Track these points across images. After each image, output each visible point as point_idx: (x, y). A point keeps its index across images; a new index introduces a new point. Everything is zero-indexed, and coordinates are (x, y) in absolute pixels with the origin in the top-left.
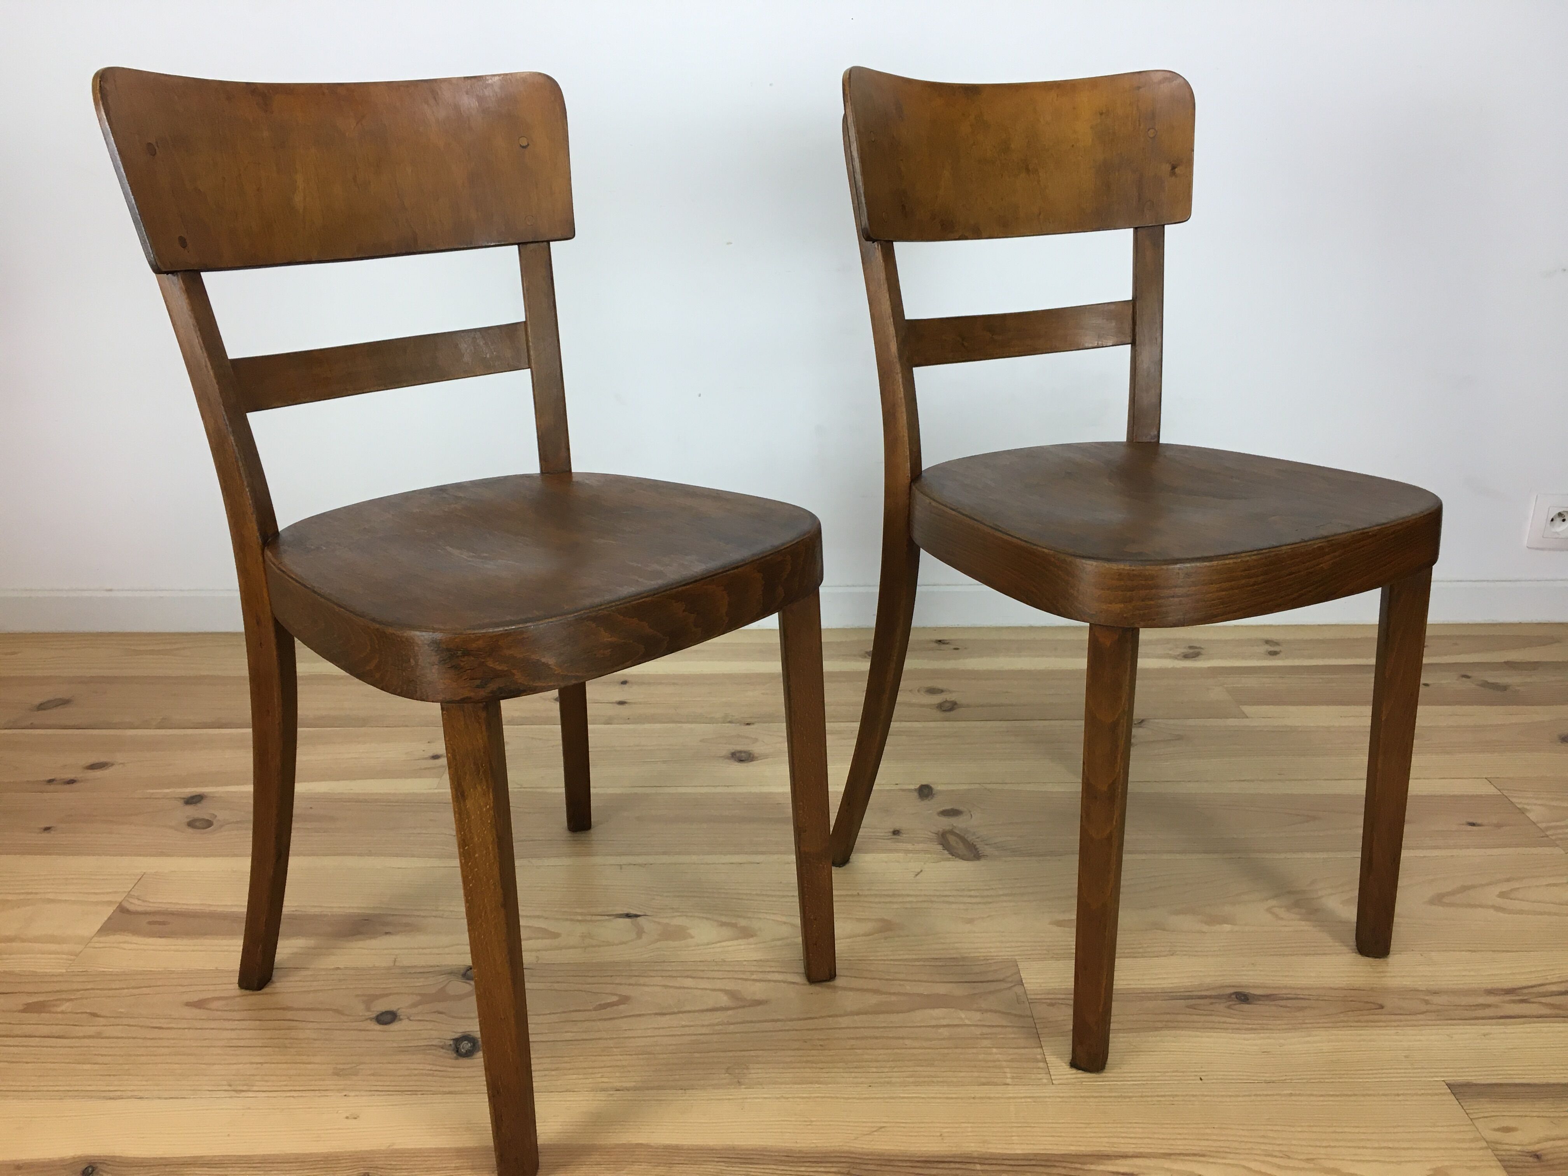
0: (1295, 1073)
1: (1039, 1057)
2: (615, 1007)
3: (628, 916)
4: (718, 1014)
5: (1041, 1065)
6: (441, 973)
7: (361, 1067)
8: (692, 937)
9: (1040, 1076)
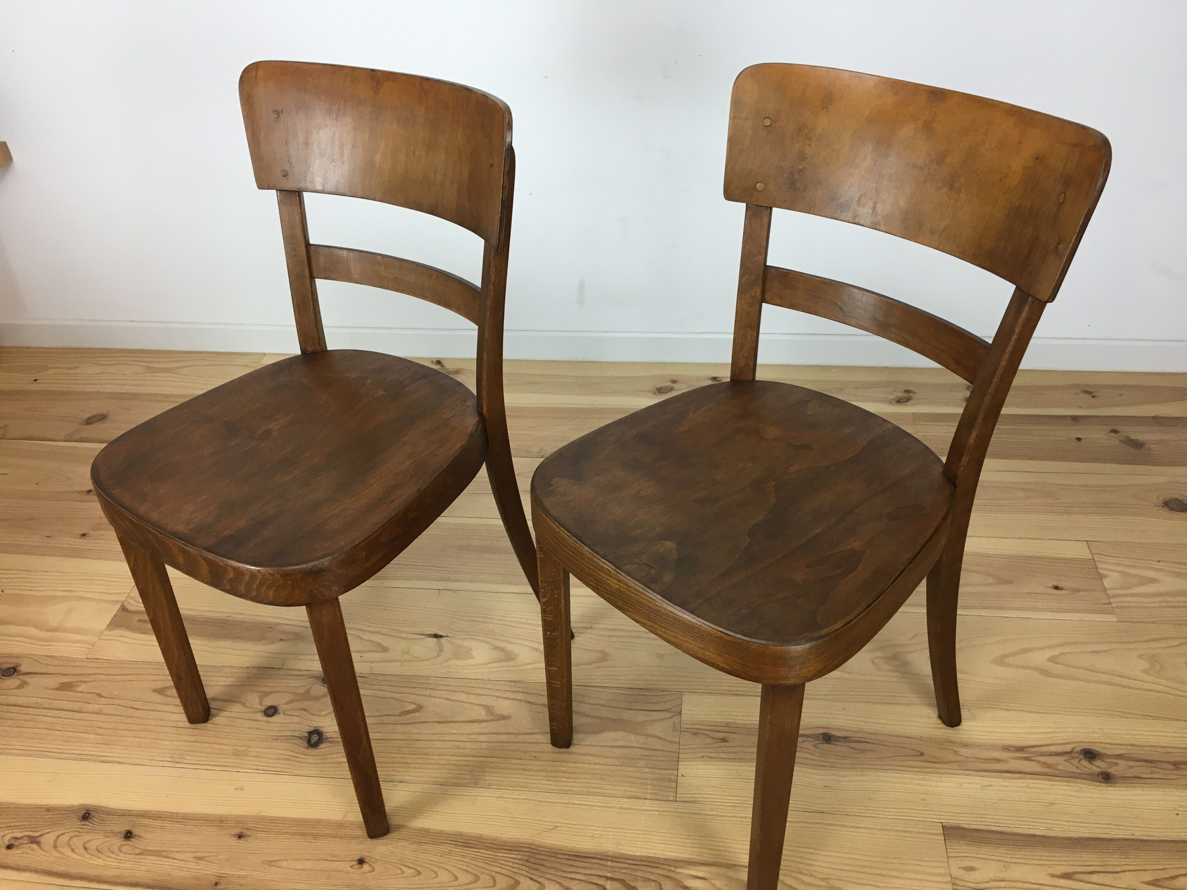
0: (841, 806)
1: (673, 778)
2: (412, 714)
3: (436, 636)
4: (476, 725)
5: (674, 785)
6: (310, 677)
7: (250, 750)
8: (473, 658)
9: (669, 794)
